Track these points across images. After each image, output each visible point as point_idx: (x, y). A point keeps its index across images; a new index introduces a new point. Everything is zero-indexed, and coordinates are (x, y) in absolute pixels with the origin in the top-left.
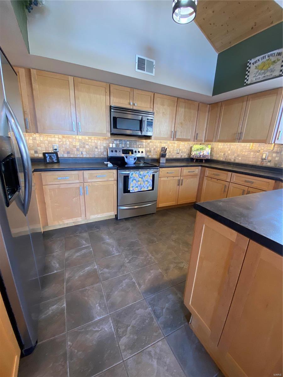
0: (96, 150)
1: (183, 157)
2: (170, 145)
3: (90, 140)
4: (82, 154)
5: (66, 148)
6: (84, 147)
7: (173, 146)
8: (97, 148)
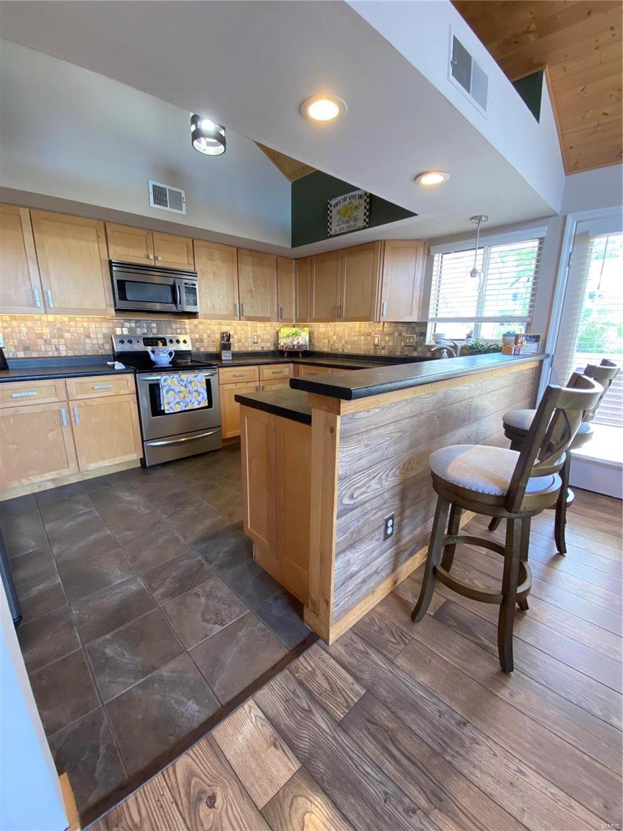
0: (88, 341)
1: (266, 349)
2: (239, 328)
3: (73, 323)
4: (57, 349)
5: (20, 341)
6: (61, 337)
7: (243, 329)
8: (89, 337)
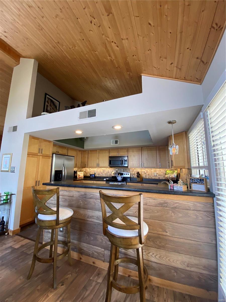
0: (108, 173)
3: (106, 169)
4: (103, 175)
6: (104, 172)
8: (108, 172)
